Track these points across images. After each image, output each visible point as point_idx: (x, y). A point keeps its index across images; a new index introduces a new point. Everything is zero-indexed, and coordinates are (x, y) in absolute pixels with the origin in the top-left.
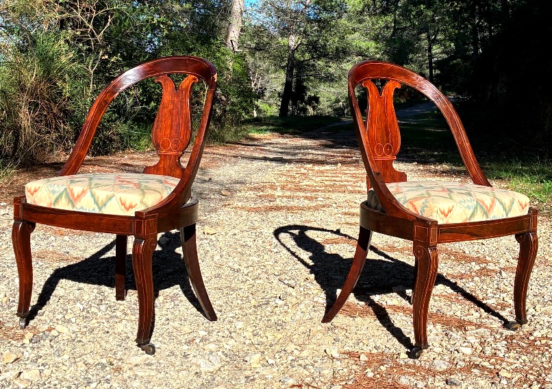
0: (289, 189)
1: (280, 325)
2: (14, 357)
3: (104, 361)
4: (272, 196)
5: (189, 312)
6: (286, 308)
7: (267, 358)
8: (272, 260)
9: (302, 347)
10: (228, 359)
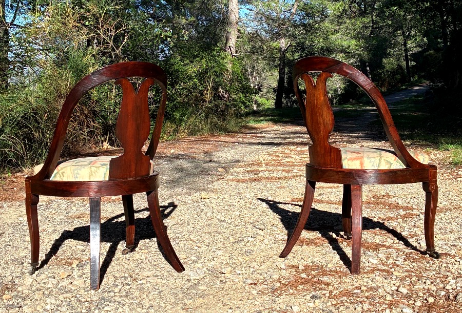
0: (272, 165)
1: (249, 253)
2: (67, 274)
3: (126, 275)
4: (257, 171)
5: (186, 247)
6: (255, 242)
7: (236, 271)
8: (250, 213)
9: (261, 264)
10: (210, 272)
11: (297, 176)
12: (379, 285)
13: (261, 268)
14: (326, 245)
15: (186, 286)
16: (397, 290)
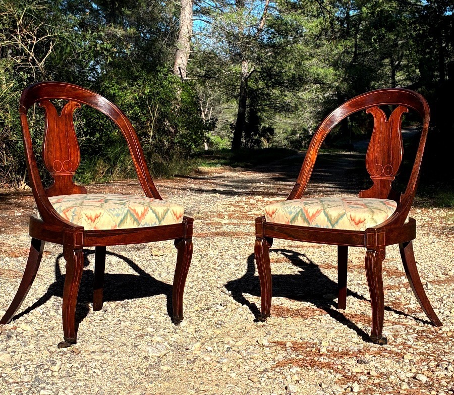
1: (219, 325)
4: (219, 223)
5: (138, 315)
6: (226, 312)
7: (206, 347)
8: (216, 276)
9: (237, 339)
10: (173, 348)
12: (391, 370)
13: (237, 344)
14: (315, 317)
15: (144, 365)
16: (414, 378)
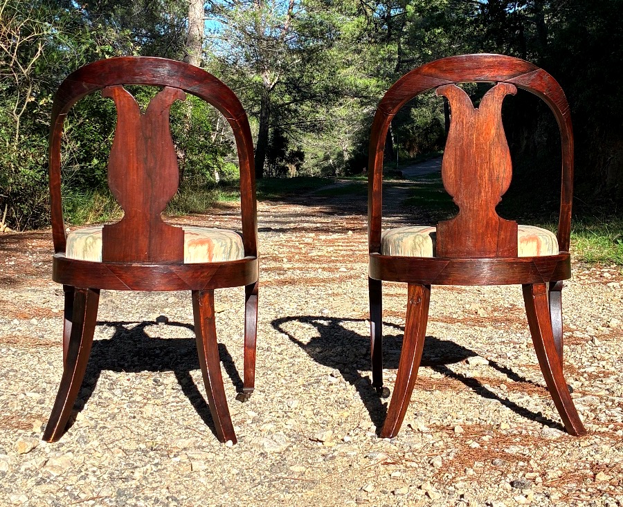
0: (298, 261)
2: (30, 446)
6: (343, 385)
10: (293, 439)
11: (351, 277)
